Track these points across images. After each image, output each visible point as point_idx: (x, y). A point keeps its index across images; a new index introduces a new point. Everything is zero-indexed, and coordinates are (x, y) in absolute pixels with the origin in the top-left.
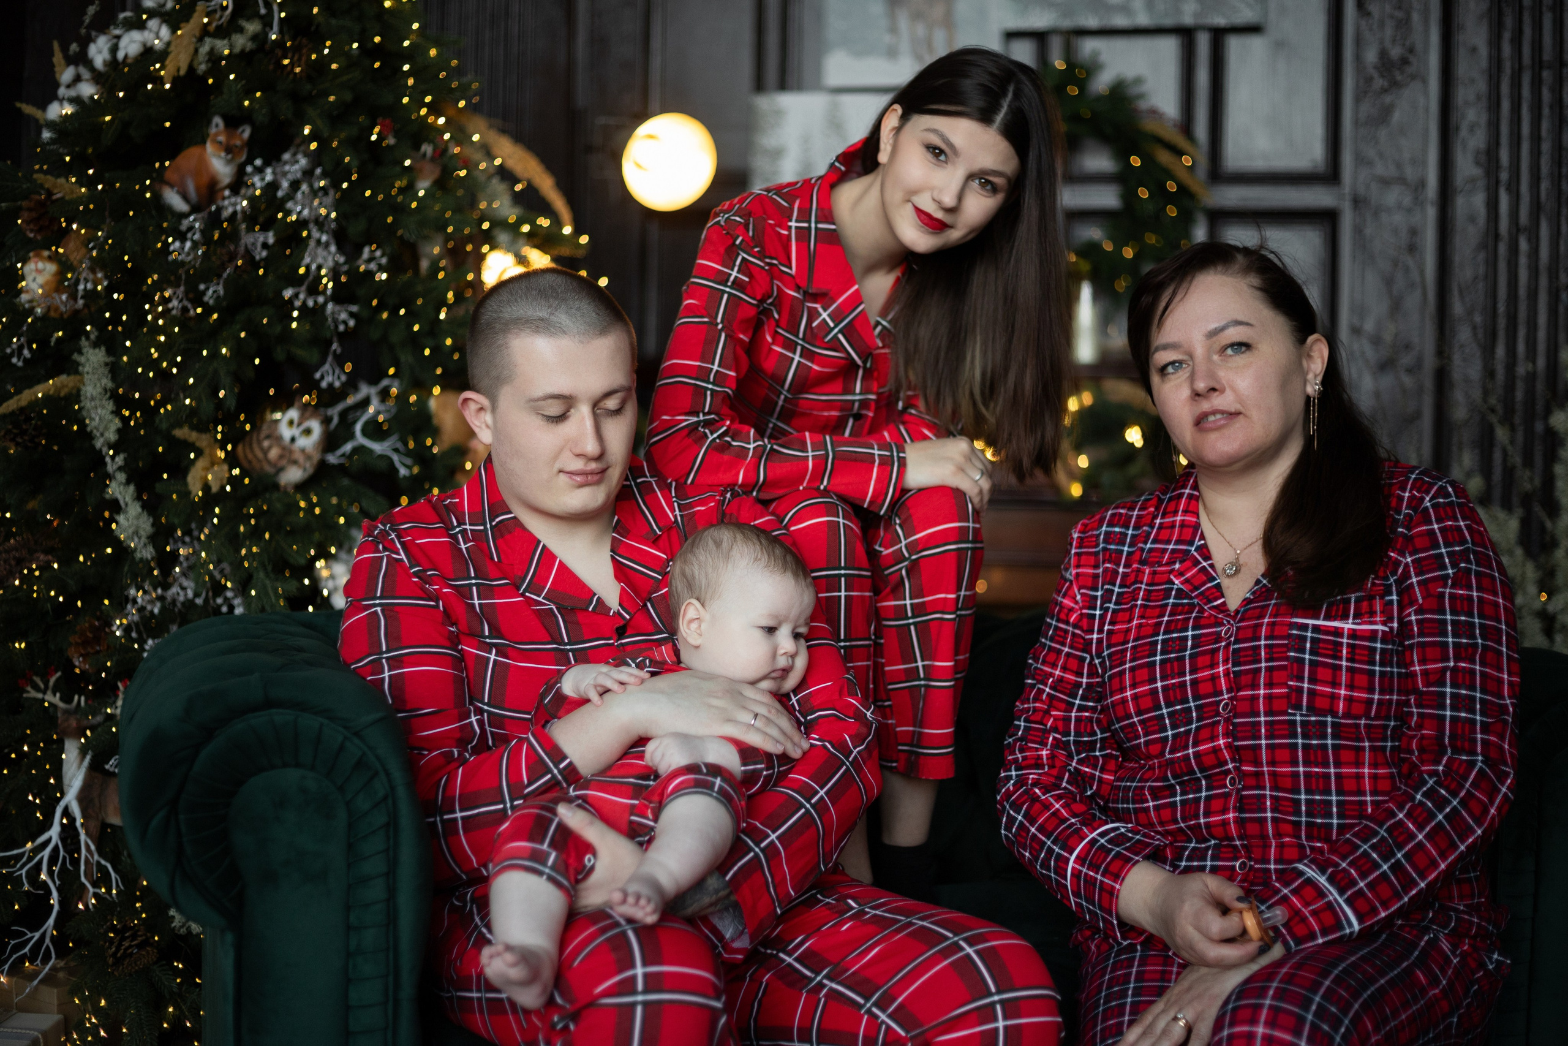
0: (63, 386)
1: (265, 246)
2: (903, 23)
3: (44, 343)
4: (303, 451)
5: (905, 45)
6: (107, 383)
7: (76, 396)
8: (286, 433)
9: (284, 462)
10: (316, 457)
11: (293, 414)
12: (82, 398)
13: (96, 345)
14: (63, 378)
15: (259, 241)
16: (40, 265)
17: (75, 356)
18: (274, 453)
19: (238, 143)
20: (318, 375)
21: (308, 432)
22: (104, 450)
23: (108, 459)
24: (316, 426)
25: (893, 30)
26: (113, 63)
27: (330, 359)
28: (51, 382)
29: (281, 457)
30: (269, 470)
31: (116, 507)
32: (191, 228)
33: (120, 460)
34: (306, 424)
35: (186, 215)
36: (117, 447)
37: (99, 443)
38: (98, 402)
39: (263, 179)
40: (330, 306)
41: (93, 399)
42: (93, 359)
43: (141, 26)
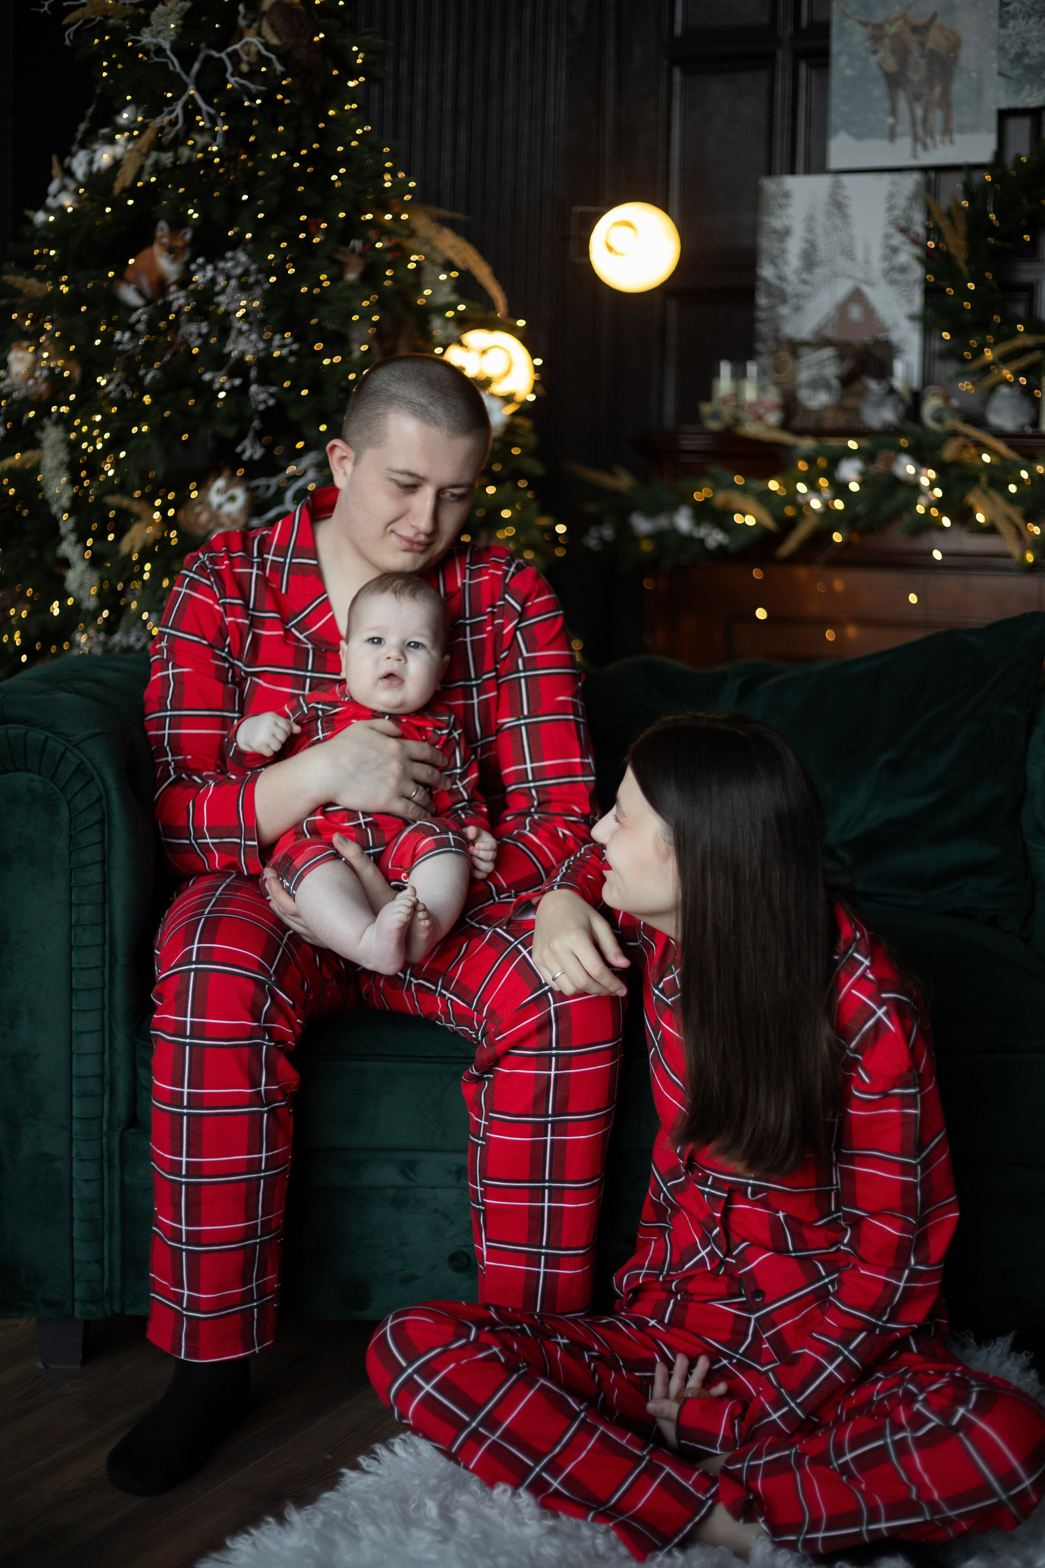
0: (28, 461)
1: (200, 335)
2: (903, 105)
3: (17, 422)
4: (229, 515)
5: (904, 126)
6: (63, 455)
7: (37, 469)
8: (215, 498)
9: (211, 526)
10: (242, 521)
11: (220, 483)
12: (42, 468)
13: (56, 423)
14: (29, 454)
15: (194, 330)
16: (20, 354)
17: (38, 434)
18: (204, 517)
19: (179, 243)
20: (239, 449)
21: (232, 499)
22: (59, 515)
23: (61, 524)
24: (240, 495)
25: (894, 112)
26: (90, 175)
27: (251, 435)
28: (18, 456)
29: (209, 521)
30: (201, 532)
31: (66, 563)
32: (139, 321)
33: (71, 524)
34: (231, 492)
35: (136, 309)
36: (71, 512)
37: (54, 508)
38: (53, 474)
39: (205, 276)
40: (254, 388)
41: (50, 471)
42: (52, 435)
43: (112, 141)
